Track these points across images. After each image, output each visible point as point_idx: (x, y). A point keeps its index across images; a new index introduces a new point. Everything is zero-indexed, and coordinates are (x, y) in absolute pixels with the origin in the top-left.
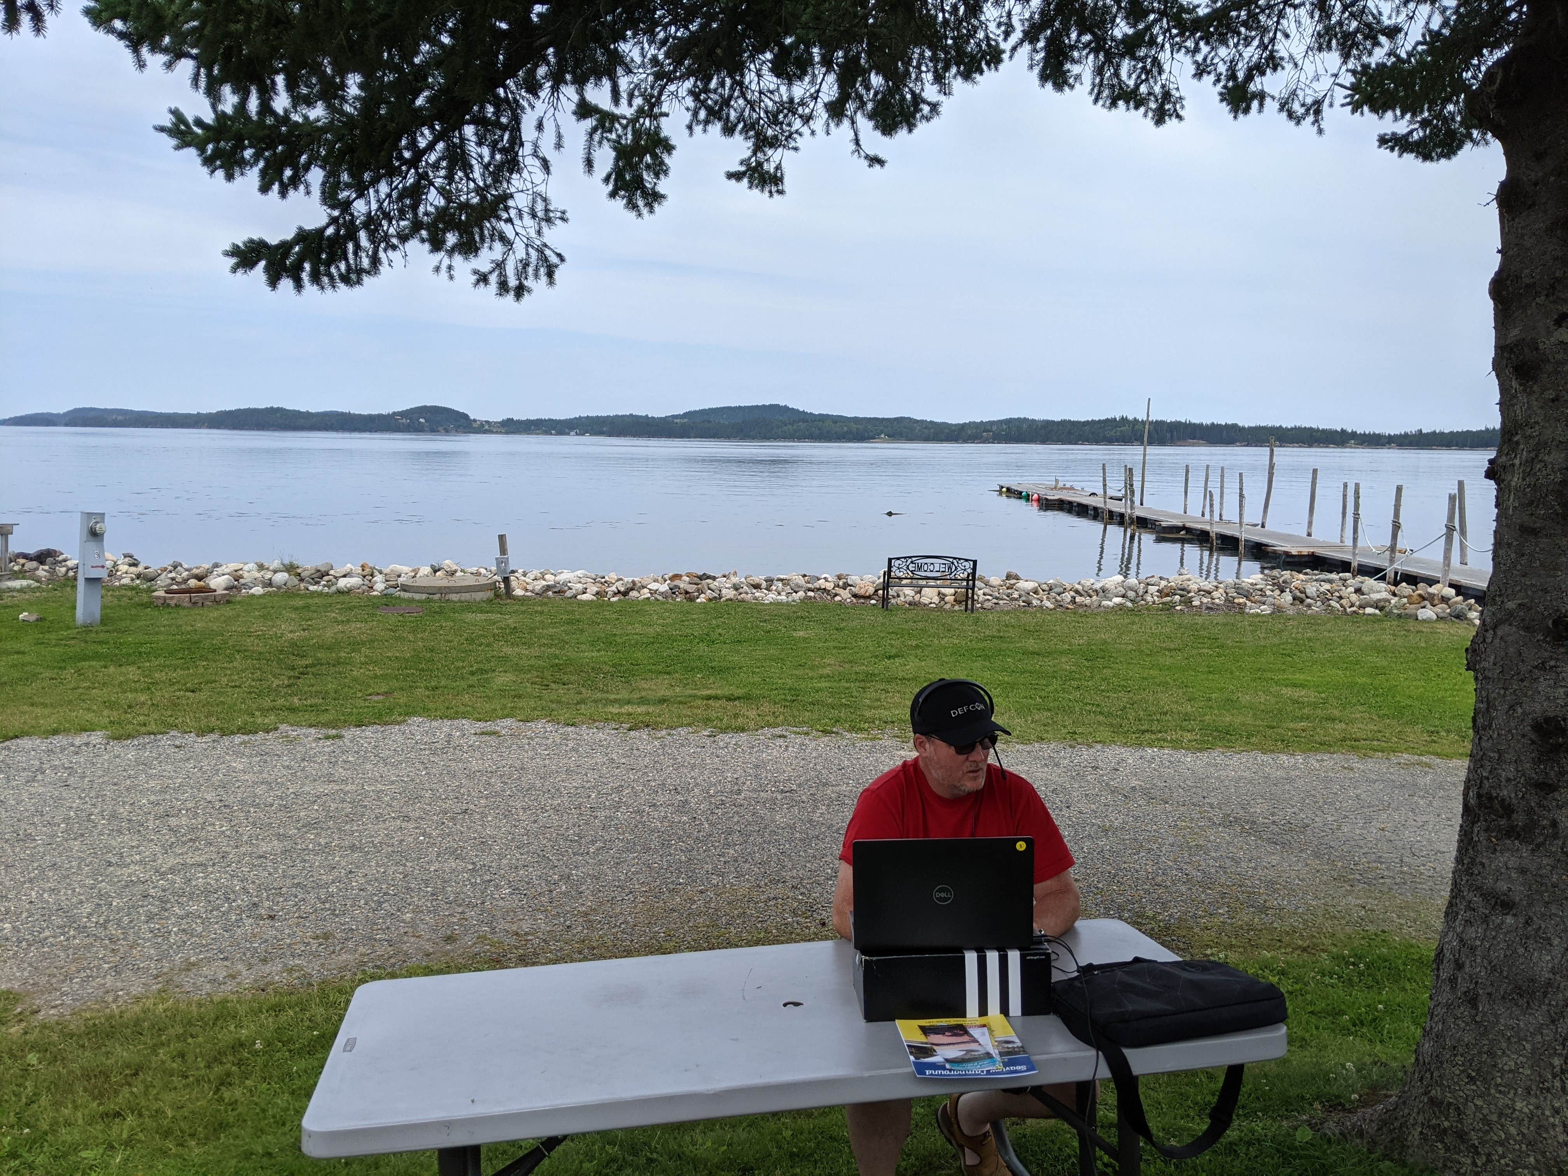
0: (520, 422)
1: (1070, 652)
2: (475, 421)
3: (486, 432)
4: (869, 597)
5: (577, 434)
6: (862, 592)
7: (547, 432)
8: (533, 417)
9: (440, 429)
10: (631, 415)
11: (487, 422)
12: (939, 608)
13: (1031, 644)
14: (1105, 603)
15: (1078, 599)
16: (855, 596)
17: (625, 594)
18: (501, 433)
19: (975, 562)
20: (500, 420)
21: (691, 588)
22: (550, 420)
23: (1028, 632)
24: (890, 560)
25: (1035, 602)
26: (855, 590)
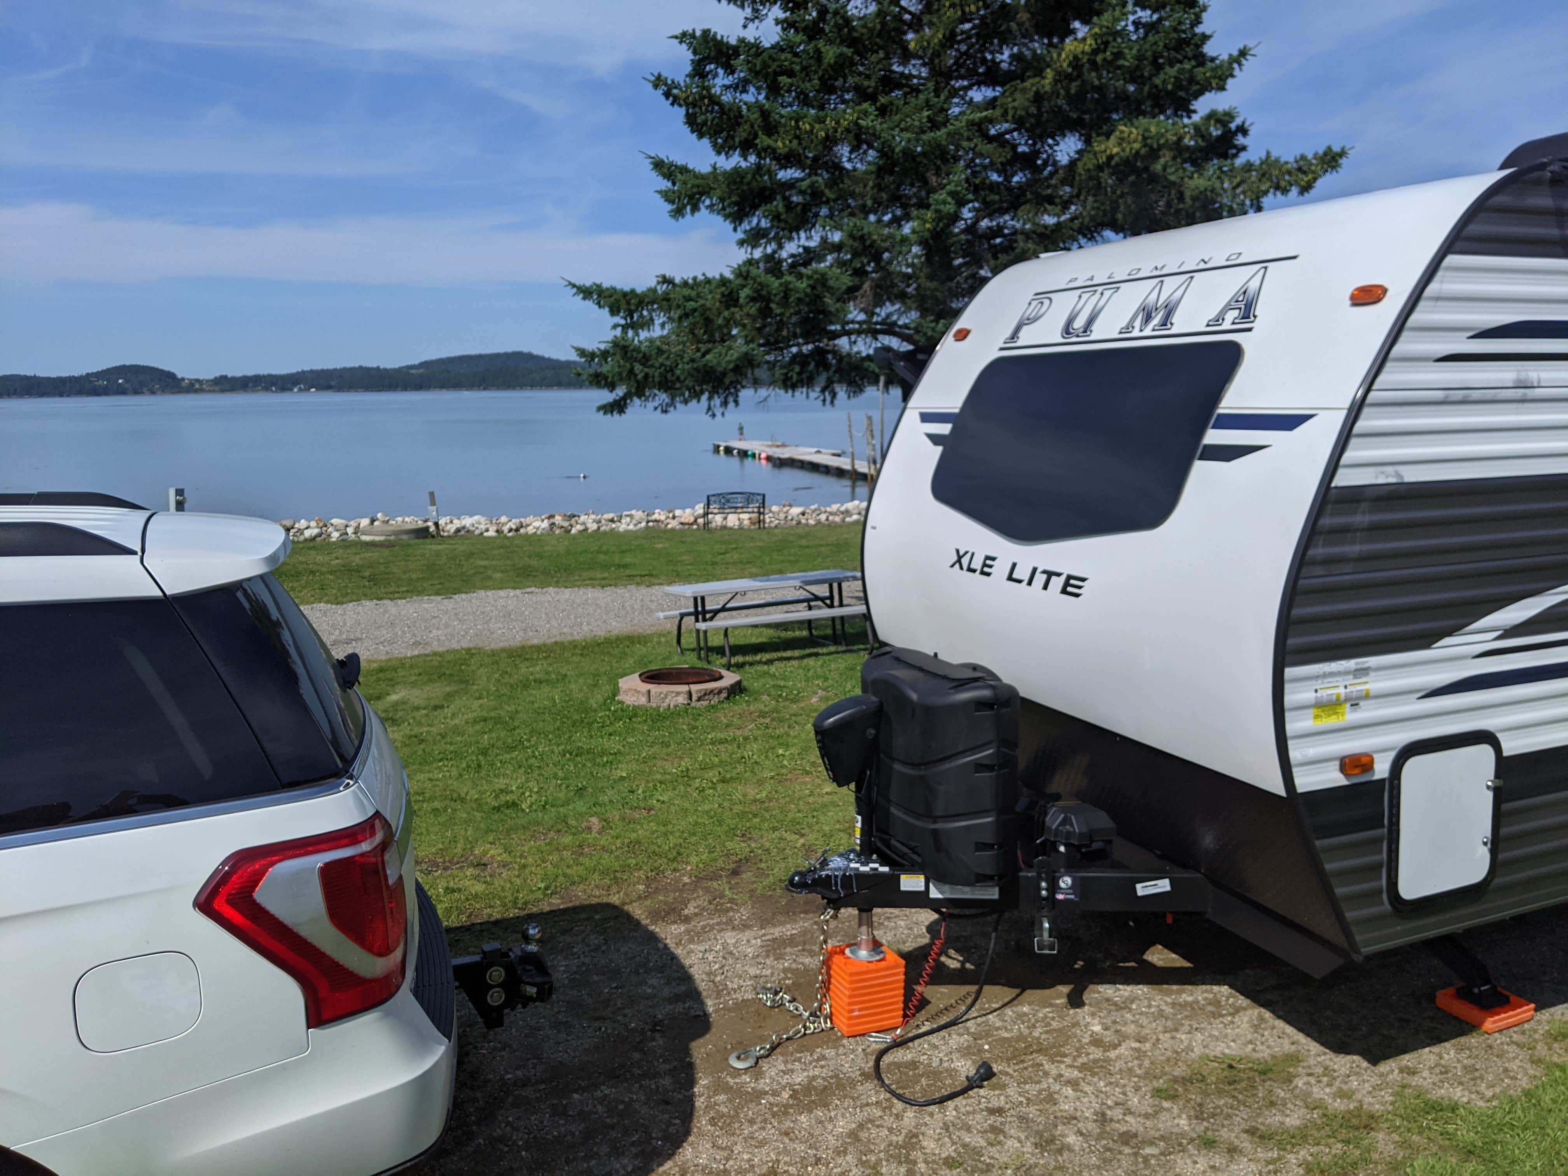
0: (234, 380)
1: (828, 545)
2: (183, 379)
3: (196, 391)
4: (692, 524)
5: (300, 390)
6: (686, 521)
7: (267, 389)
8: (250, 373)
9: (145, 390)
10: (361, 367)
11: (197, 380)
12: (741, 528)
13: (804, 542)
14: (848, 519)
15: (831, 518)
16: (682, 524)
17: (517, 530)
18: (213, 391)
19: (764, 496)
20: (212, 377)
21: (566, 524)
22: (270, 376)
23: (801, 537)
24: (708, 497)
25: (803, 521)
26: (683, 520)
